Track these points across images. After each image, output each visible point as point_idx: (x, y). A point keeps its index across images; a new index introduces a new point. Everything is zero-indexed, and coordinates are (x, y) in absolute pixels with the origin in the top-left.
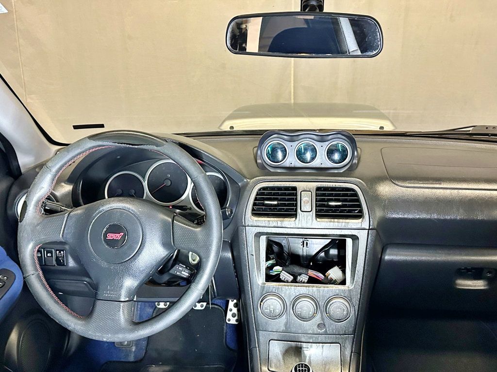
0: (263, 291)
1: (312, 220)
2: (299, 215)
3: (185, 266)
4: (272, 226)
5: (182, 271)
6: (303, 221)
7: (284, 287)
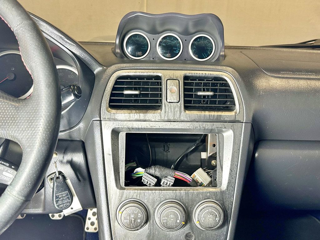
0: (122, 197)
1: (180, 112)
2: (165, 106)
3: (8, 165)
4: (134, 119)
5: (3, 171)
6: (170, 114)
7: (147, 191)
